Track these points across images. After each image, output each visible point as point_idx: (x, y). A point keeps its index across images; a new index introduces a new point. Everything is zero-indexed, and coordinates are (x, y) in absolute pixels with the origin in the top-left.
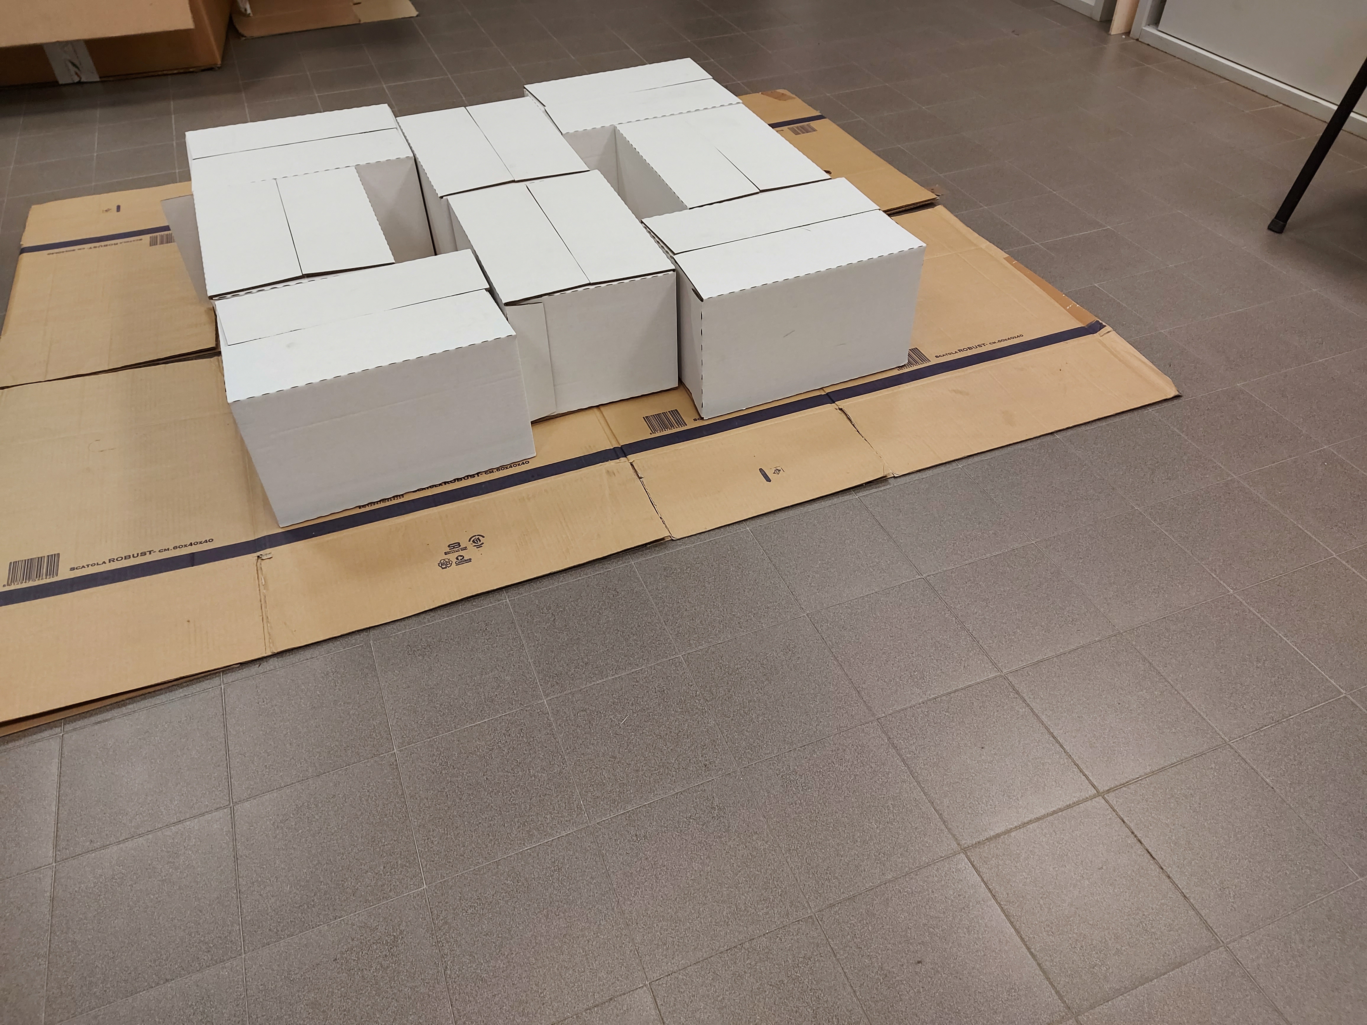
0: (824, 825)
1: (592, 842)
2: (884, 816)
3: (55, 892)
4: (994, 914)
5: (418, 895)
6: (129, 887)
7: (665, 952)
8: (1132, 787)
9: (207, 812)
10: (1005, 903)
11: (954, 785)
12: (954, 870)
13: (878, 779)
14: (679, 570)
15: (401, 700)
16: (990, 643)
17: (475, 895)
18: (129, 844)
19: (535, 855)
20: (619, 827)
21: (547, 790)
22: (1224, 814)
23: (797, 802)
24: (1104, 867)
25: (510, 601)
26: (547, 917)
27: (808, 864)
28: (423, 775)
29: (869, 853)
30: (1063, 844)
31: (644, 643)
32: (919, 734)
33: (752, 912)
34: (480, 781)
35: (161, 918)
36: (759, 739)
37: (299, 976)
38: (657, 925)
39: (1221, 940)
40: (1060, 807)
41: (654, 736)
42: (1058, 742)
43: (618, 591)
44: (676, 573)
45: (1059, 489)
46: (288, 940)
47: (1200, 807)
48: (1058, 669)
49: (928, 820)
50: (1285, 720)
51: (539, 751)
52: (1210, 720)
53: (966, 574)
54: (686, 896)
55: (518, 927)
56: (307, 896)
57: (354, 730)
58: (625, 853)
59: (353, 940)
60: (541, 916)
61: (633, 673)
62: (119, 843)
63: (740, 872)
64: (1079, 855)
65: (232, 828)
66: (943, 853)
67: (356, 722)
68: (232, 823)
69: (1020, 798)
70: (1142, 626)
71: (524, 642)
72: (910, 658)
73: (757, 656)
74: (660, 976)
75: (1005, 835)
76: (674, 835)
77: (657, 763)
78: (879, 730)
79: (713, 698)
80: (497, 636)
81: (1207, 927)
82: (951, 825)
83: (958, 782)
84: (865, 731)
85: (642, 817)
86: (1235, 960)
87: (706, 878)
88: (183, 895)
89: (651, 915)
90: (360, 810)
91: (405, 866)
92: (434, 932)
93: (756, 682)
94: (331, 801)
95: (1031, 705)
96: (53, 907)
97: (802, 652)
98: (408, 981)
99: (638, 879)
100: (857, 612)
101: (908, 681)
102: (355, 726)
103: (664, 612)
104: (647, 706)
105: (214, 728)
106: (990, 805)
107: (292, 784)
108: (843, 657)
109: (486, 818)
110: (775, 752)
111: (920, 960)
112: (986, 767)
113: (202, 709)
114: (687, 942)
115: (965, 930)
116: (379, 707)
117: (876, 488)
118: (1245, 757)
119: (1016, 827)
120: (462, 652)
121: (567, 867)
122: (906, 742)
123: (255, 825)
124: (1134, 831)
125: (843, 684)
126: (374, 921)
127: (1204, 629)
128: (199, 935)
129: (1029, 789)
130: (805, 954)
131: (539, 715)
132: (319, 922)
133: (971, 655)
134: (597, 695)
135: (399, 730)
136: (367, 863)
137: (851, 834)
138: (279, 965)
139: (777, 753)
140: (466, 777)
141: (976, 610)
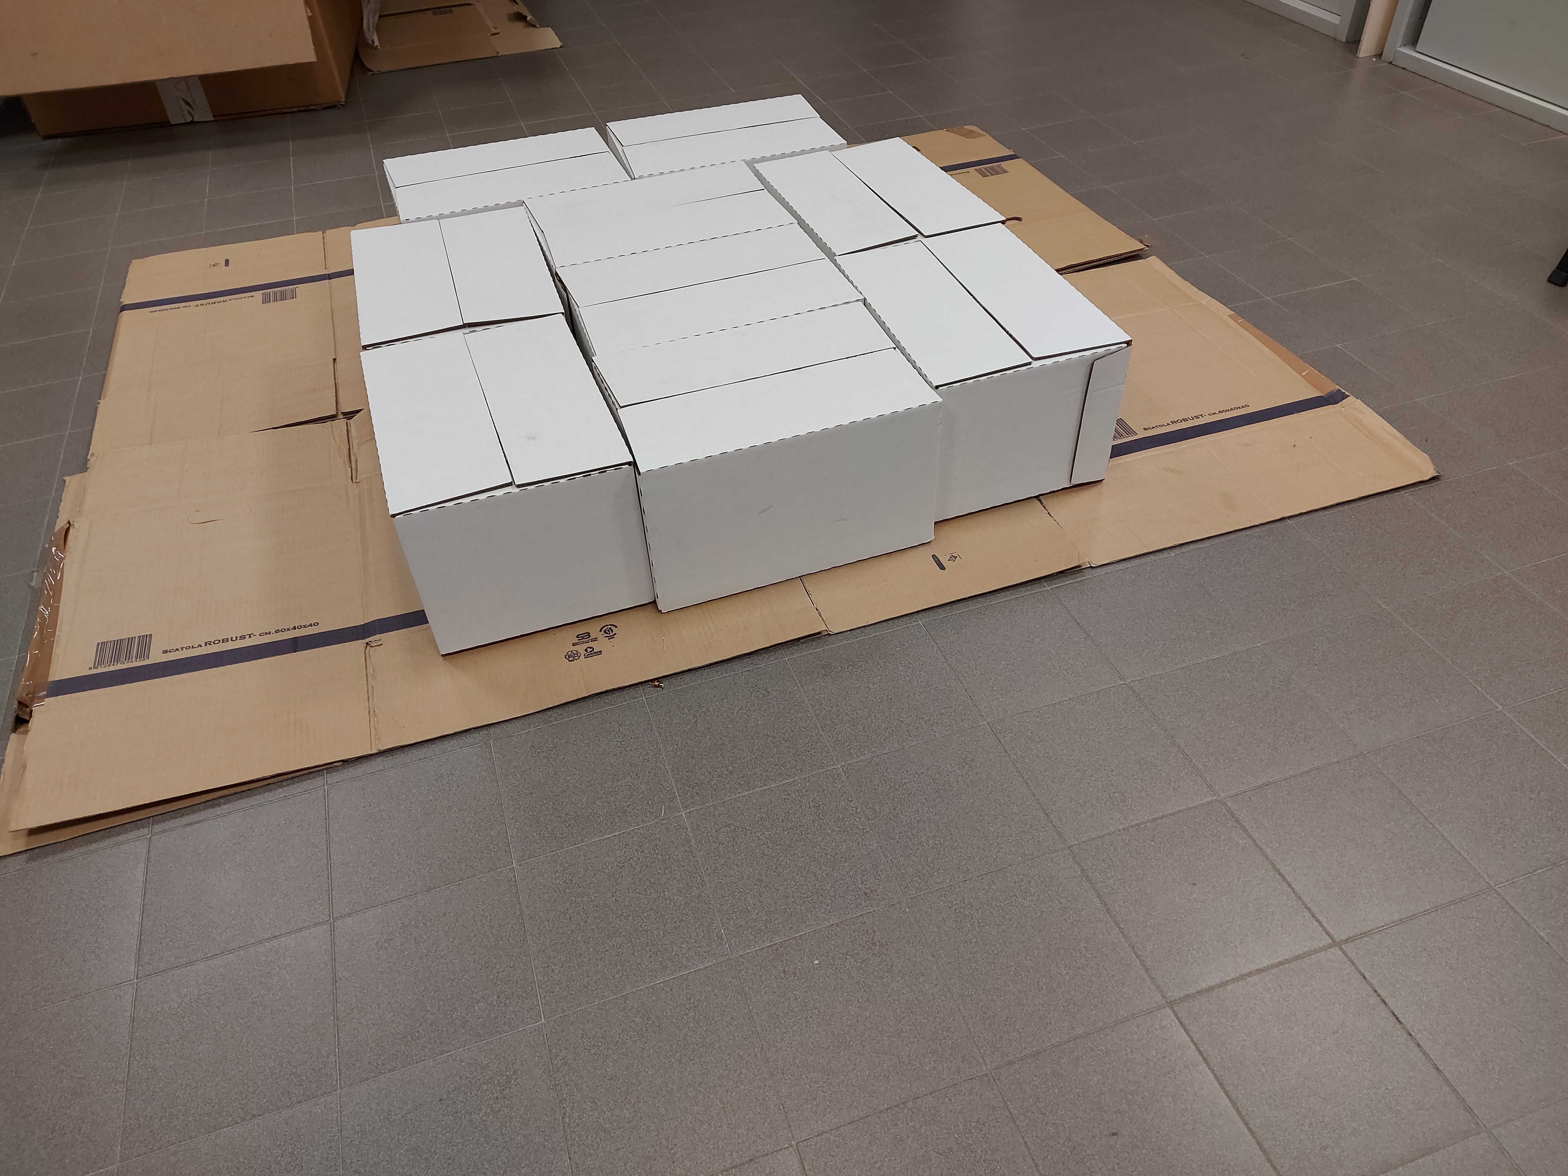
0: (1003, 969)
1: (733, 978)
2: (1075, 960)
3: (136, 1012)
4: (1205, 1082)
5: (535, 1030)
6: (216, 1010)
7: (815, 1109)
8: (1376, 936)
9: (304, 928)
10: (1218, 1068)
11: (1159, 927)
12: (1157, 1027)
13: (1069, 917)
14: (840, 669)
15: (523, 808)
16: (1204, 762)
17: (599, 1032)
18: (219, 961)
19: (669, 990)
20: (765, 961)
21: (683, 915)
22: (1488, 972)
23: (972, 940)
24: (1340, 1031)
25: (646, 699)
26: (680, 1061)
27: (984, 1013)
28: (544, 894)
29: (1056, 1003)
30: (1290, 1002)
31: (797, 751)
32: (1118, 866)
33: (917, 1066)
34: (608, 902)
36: (929, 866)
37: (399, 1116)
38: (806, 1077)
39: (1482, 1123)
40: (1287, 957)
41: (808, 858)
42: (1285, 880)
43: (769, 690)
44: (836, 672)
45: (1290, 583)
46: (389, 1075)
47: (1458, 963)
48: (1286, 794)
49: (1128, 967)
50: (1564, 862)
51: (675, 870)
52: (1472, 860)
53: (1178, 681)
54: (840, 1044)
55: (647, 1072)
56: (412, 1026)
57: (470, 840)
58: (771, 991)
59: (461, 1078)
60: (673, 1060)
61: (784, 784)
62: (207, 959)
63: (904, 1019)
64: (1309, 1015)
65: (332, 947)
66: (1144, 1006)
67: (472, 832)
68: (331, 941)
69: (1238, 946)
70: (1390, 746)
71: (661, 746)
72: (1109, 777)
73: (928, 769)
74: (809, 1135)
75: (1220, 988)
76: (828, 975)
77: (809, 889)
78: (1071, 860)
79: (876, 817)
80: (631, 738)
81: (1465, 1107)
82: (1155, 973)
83: (1164, 924)
84: (1055, 861)
85: (792, 951)
86: (1500, 1149)
87: (864, 1025)
88: (275, 1020)
89: (800, 1065)
90: (473, 931)
91: (522, 997)
92: (552, 1073)
93: (926, 799)
94: (442, 920)
95: (1253, 836)
96: (133, 1028)
97: (981, 766)
98: (521, 1129)
99: (785, 1022)
100: (1047, 721)
101: (1106, 804)
102: (471, 836)
103: (821, 716)
104: (800, 824)
105: (316, 834)
106: (1202, 952)
107: (399, 899)
108: (1029, 773)
110: (948, 881)
111: (1115, 1131)
112: (1198, 907)
113: (303, 811)
114: (840, 1097)
115: (1171, 1099)
116: (498, 816)
117: (1072, 579)
118: (1514, 905)
119: (1233, 979)
120: (592, 755)
121: (705, 1004)
122: (1102, 874)
123: (356, 944)
124: (1377, 989)
125: (1029, 805)
126: (485, 1058)
127: (1466, 751)
128: (291, 1065)
129: (1250, 935)
130: (979, 1118)
131: (677, 829)
132: (424, 1057)
133: (1182, 775)
134: (742, 808)
135: (519, 842)
136: (479, 991)
137: (1036, 980)
138: (377, 1104)
139: (949, 883)
140: (593, 898)
141: (1188, 722)
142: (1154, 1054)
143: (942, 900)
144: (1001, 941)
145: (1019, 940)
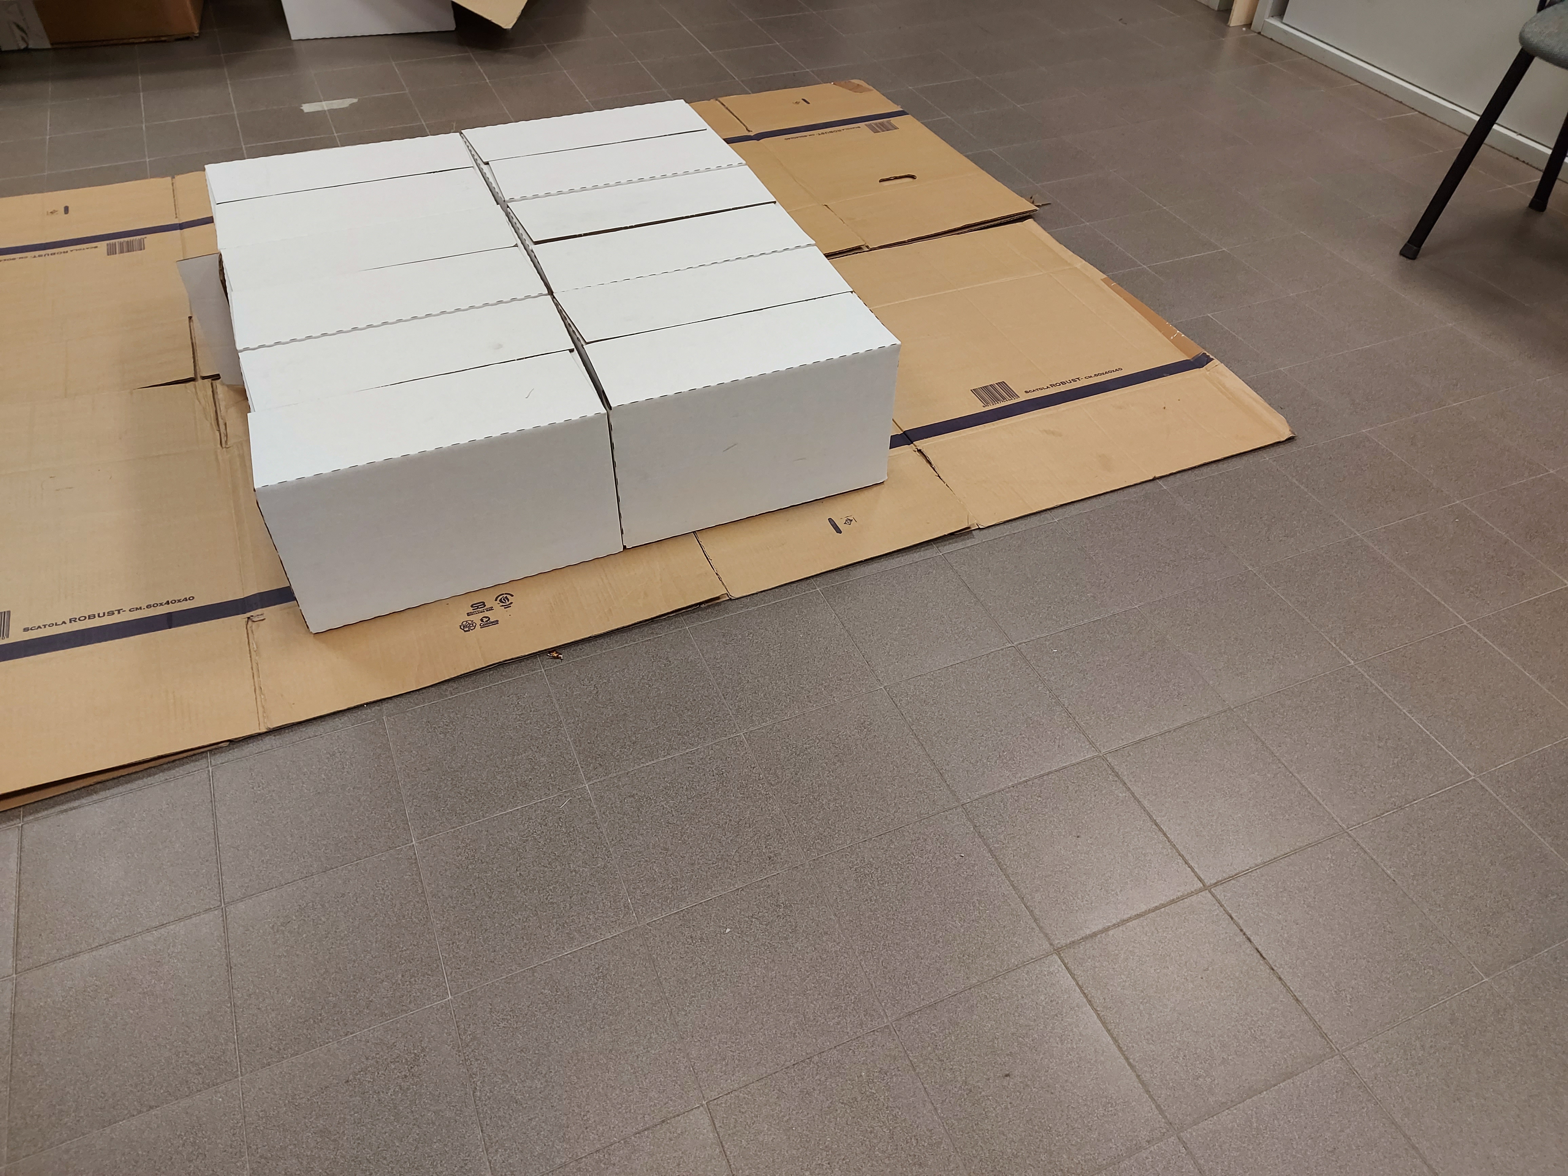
0: (902, 924)
1: (641, 946)
2: (969, 913)
3: (16, 1008)
4: (1089, 1022)
5: (442, 1007)
6: (104, 1002)
7: (724, 1068)
8: (1242, 879)
9: (194, 914)
10: (1102, 1009)
11: (1047, 879)
12: (1046, 973)
13: (963, 872)
14: (739, 636)
15: (420, 784)
16: (1087, 720)
17: (507, 1007)
18: (103, 952)
19: (577, 960)
20: (672, 928)
21: (589, 886)
22: (1341, 909)
23: (872, 898)
24: (1210, 969)
25: (545, 671)
26: (590, 1030)
27: (884, 967)
28: (446, 870)
29: (952, 955)
30: (1166, 944)
31: (700, 719)
32: (1008, 822)
33: (822, 1022)
34: (512, 877)
35: (142, 1036)
36: (830, 828)
37: (305, 1100)
38: (715, 1038)
40: (1162, 902)
41: (712, 825)
42: (1161, 830)
43: (670, 659)
44: (736, 639)
45: (1165, 547)
46: (293, 1059)
47: (1315, 901)
48: (1162, 749)
49: (1018, 918)
50: (1408, 805)
51: (580, 842)
52: (1327, 805)
53: (1062, 642)
54: (747, 1005)
55: (557, 1042)
56: (313, 1009)
57: (366, 819)
58: (678, 957)
59: (367, 1059)
60: (583, 1029)
61: (687, 753)
62: (91, 950)
63: (808, 977)
64: (1182, 955)
65: (225, 932)
66: (1033, 954)
67: (367, 810)
68: (224, 927)
69: (1119, 893)
70: (1254, 701)
71: (562, 718)
72: (999, 737)
73: (827, 734)
74: (719, 1094)
75: (1102, 933)
76: (734, 938)
77: (714, 855)
78: (964, 817)
79: (778, 782)
80: (531, 711)
81: (1321, 1034)
82: (1043, 923)
83: (1051, 875)
84: (949, 818)
85: (698, 917)
86: (1351, 1070)
87: (770, 985)
88: (168, 1010)
89: (708, 1027)
90: (374, 911)
91: (428, 975)
92: (461, 1048)
93: (826, 763)
94: (340, 901)
95: (1132, 789)
96: (14, 1025)
97: (878, 729)
98: (431, 1105)
99: (693, 986)
100: (940, 684)
101: (996, 762)
102: (367, 815)
103: (723, 684)
104: (704, 792)
105: (201, 817)
106: (1086, 901)
107: (294, 881)
108: (924, 735)
109: (520, 919)
110: (848, 842)
111: (1008, 1073)
112: (1082, 858)
113: (186, 795)
114: (749, 1056)
115: (1058, 1039)
116: (395, 793)
117: (962, 541)
118: (1364, 846)
119: (1114, 925)
120: (491, 729)
121: (613, 973)
122: (993, 830)
123: (251, 929)
124: (1243, 928)
125: (925, 765)
126: (391, 1036)
127: (1322, 704)
128: (188, 1055)
129: (1129, 882)
130: (881, 1069)
131: (580, 801)
132: (328, 1039)
133: (1066, 732)
134: (646, 779)
135: (418, 820)
136: (382, 971)
137: (932, 934)
138: (281, 1088)
139: (850, 843)
140: (497, 872)
141: (1072, 682)
142: (1043, 999)
143: (843, 861)
144: (899, 897)
145: (917, 896)
